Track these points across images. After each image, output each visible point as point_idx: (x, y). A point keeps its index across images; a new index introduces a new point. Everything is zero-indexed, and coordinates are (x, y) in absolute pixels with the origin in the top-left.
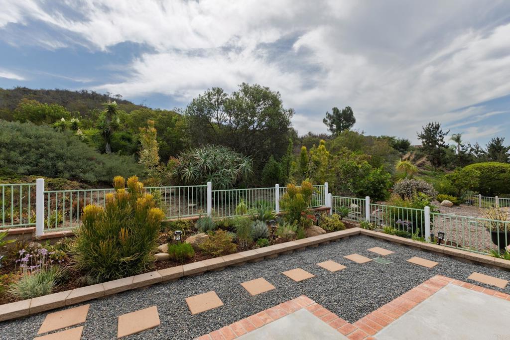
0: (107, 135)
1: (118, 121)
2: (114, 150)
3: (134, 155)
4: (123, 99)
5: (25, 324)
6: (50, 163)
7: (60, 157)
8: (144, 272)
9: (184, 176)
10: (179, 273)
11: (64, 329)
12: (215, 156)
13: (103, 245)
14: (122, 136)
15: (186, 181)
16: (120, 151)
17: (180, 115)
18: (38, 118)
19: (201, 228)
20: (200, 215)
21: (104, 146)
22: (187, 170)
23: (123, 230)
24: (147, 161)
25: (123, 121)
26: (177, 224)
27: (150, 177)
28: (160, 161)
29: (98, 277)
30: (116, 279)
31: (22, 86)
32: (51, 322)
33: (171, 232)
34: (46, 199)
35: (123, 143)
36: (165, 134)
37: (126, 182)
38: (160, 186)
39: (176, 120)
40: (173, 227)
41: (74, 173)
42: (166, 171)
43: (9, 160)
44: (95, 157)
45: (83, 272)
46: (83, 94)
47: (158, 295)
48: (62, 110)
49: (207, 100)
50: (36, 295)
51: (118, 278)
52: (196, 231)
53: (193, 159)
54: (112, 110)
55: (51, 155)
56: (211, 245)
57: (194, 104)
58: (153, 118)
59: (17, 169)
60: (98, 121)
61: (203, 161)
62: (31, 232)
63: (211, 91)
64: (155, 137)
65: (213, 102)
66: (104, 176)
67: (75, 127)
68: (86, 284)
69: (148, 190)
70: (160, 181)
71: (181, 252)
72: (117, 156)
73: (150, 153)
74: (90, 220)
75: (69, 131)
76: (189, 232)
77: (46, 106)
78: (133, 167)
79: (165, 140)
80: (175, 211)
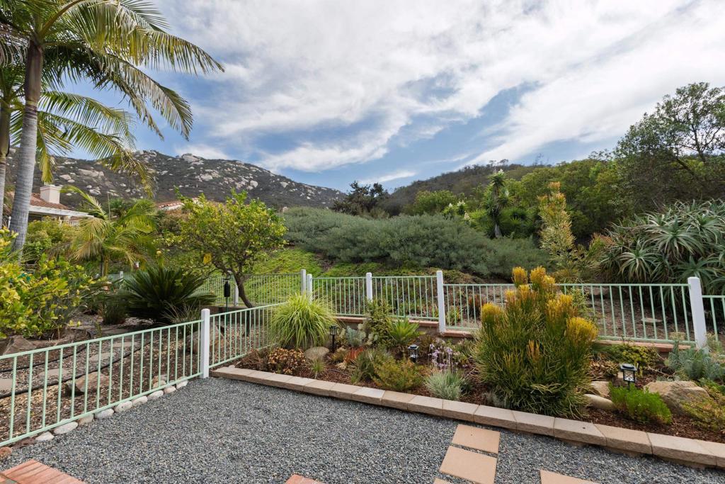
0: (495, 215)
1: (507, 194)
2: (505, 233)
3: (531, 237)
4: (509, 164)
5: (441, 426)
6: (444, 254)
7: (452, 247)
8: (570, 417)
9: (625, 265)
10: (641, 445)
11: (476, 450)
12: (703, 223)
13: (508, 358)
14: (514, 213)
15: (631, 275)
16: (513, 233)
17: (603, 162)
18: (431, 207)
19: (682, 369)
20: (677, 344)
21: (492, 228)
22: (632, 255)
23: (531, 344)
24: (554, 245)
25: (513, 192)
26: (622, 350)
27: (560, 268)
28: (575, 243)
29: (505, 400)
30: (528, 412)
31: (417, 180)
32: (463, 434)
33: (610, 363)
34: (445, 293)
35: (515, 221)
36: (578, 198)
37: (528, 276)
38: (578, 282)
39: (597, 172)
40: (615, 355)
41: (466, 264)
42: (587, 258)
43: (415, 253)
44: (485, 244)
45: (488, 386)
46: (465, 172)
47: (602, 467)
48: (450, 195)
49: (663, 119)
50: (445, 397)
51: (532, 412)
52: (669, 373)
53: (644, 233)
54: (498, 181)
55: (445, 245)
56: (720, 413)
57: (633, 133)
58: (555, 179)
59: (420, 261)
60: (484, 198)
61: (669, 235)
62: (435, 327)
63: (674, 96)
64: (564, 205)
65: (680, 116)
66: (497, 267)
67: (461, 211)
68: (491, 404)
69: (562, 289)
70: (578, 274)
71: (640, 405)
72: (509, 240)
73: (558, 231)
74: (490, 322)
75: (457, 216)
76: (650, 372)
77: (435, 194)
78: (534, 254)
79: (579, 207)
80: (615, 326)
